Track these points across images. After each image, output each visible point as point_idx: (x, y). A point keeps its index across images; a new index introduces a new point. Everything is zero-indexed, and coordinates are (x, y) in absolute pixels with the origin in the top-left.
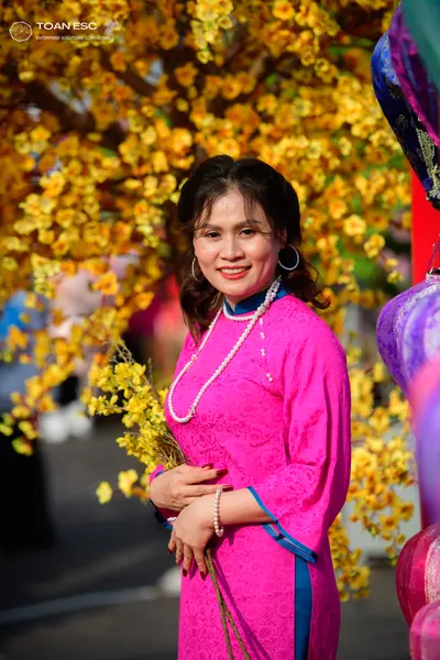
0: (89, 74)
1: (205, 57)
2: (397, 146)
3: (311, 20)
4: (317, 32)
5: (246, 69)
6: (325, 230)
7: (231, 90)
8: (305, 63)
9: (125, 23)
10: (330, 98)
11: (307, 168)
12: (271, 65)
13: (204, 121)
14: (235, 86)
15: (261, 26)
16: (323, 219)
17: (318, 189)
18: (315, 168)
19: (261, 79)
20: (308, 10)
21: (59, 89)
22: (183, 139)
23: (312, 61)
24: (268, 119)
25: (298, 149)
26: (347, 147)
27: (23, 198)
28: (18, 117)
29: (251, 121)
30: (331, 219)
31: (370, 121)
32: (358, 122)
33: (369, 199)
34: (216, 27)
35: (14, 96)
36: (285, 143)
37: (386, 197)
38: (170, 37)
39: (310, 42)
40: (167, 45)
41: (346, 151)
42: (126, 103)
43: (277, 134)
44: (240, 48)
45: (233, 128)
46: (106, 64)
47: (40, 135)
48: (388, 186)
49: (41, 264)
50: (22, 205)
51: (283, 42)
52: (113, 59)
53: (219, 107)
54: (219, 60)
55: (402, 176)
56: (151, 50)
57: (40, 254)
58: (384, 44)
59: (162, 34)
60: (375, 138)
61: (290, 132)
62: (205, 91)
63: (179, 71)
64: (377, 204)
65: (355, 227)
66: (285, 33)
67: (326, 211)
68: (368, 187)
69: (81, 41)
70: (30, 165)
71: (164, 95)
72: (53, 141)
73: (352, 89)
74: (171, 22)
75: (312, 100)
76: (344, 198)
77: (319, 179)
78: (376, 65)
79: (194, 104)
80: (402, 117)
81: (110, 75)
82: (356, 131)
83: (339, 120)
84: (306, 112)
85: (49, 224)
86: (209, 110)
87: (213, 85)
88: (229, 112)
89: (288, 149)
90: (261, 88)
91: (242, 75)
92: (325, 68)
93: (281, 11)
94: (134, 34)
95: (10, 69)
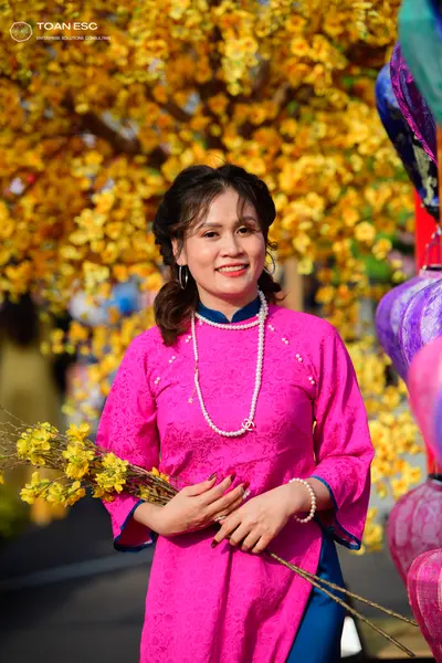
0: (136, 105)
1: (235, 89)
2: (398, 162)
3: (323, 55)
4: (329, 65)
5: (270, 98)
6: (341, 235)
7: (256, 116)
8: (318, 92)
9: (166, 61)
10: (341, 121)
11: (323, 182)
12: (291, 94)
13: (234, 142)
14: (261, 113)
15: (282, 61)
16: (338, 225)
17: (334, 200)
18: (331, 182)
19: (283, 106)
20: (320, 47)
21: (110, 118)
22: (218, 158)
23: (324, 91)
24: (288, 140)
25: (314, 166)
26: (357, 163)
27: (78, 214)
28: (75, 143)
29: (275, 143)
30: (345, 226)
31: (375, 141)
32: (365, 141)
33: (378, 208)
34: (243, 65)
35: (73, 124)
36: (305, 161)
37: (392, 206)
38: (204, 73)
39: (323, 75)
40: (203, 78)
41: (357, 167)
42: (167, 129)
43: (298, 153)
44: (264, 81)
45: (259, 149)
46: (149, 96)
47: (94, 159)
48: (394, 195)
49: (92, 270)
50: (77, 220)
51: (300, 75)
52: (156, 92)
53: (248, 131)
54: (247, 91)
55: (405, 187)
56: (189, 84)
57: (92, 261)
58: (386, 73)
59: (197, 70)
60: (379, 155)
61: (309, 151)
62: (235, 117)
63: (212, 101)
64: (385, 211)
65: (365, 232)
66: (302, 67)
67: (340, 218)
68: (377, 198)
69: (129, 77)
70: (86, 185)
71: (200, 122)
72: (105, 163)
73: (360, 112)
74: (204, 61)
75: (329, 123)
76: (357, 208)
77: (335, 192)
78: (379, 90)
79: (225, 128)
80: (401, 136)
81: (153, 106)
82: (363, 149)
83: (350, 140)
84: (321, 134)
85: (100, 235)
86: (239, 134)
87: (242, 112)
88: (255, 135)
89: (307, 166)
90: (284, 114)
91: (266, 103)
92: (336, 96)
93: (298, 47)
94: (173, 70)
95: (68, 103)
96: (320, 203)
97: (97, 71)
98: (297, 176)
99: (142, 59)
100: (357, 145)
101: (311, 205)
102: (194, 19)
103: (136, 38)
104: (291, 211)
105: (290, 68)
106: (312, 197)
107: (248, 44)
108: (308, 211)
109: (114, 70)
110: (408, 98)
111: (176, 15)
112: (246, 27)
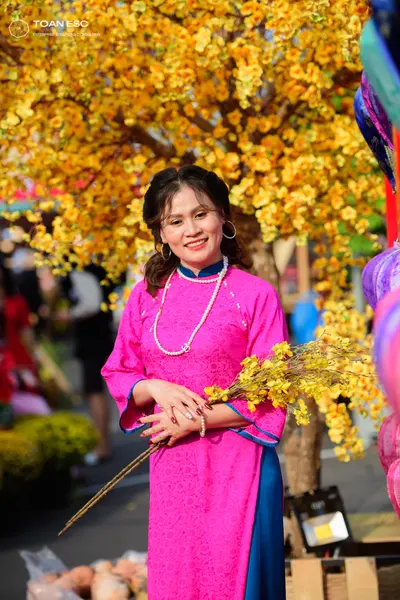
0: (171, 119)
1: (245, 104)
2: (373, 161)
3: (315, 78)
4: (319, 86)
5: (275, 113)
6: (330, 217)
7: (264, 126)
8: (311, 106)
9: (193, 84)
10: (330, 129)
11: (316, 175)
12: (291, 109)
13: (247, 147)
14: (267, 124)
15: (283, 83)
16: (328, 210)
17: (324, 190)
18: (322, 176)
19: (285, 119)
20: (312, 72)
21: (153, 131)
22: (234, 159)
23: (316, 105)
24: (289, 144)
25: (309, 164)
26: (341, 161)
27: (130, 203)
28: (127, 149)
29: (280, 147)
30: (333, 209)
31: (355, 144)
32: (348, 144)
33: (359, 196)
34: (251, 85)
35: (123, 136)
36: (300, 160)
37: (369, 194)
38: (223, 94)
39: (315, 93)
40: (222, 98)
41: (341, 164)
42: (195, 137)
43: (296, 154)
44: (270, 101)
45: (266, 152)
46: (182, 113)
47: (140, 160)
48: (371, 186)
49: (141, 244)
50: (128, 206)
51: (297, 94)
52: (186, 109)
53: (257, 138)
54: (257, 108)
55: (379, 179)
56: (211, 103)
57: (141, 238)
59: (218, 91)
60: (358, 155)
61: (303, 152)
62: (247, 128)
63: (230, 115)
64: (364, 199)
65: (349, 214)
66: (298, 87)
67: (330, 204)
68: (357, 188)
69: (164, 97)
70: (134, 181)
71: (221, 131)
72: (148, 164)
73: (344, 123)
74: (224, 83)
75: (320, 132)
76: (342, 196)
77: (324, 183)
78: (357, 104)
79: (240, 136)
80: (375, 139)
81: (185, 119)
82: (346, 151)
83: (337, 144)
84: (314, 139)
86: (250, 140)
87: (253, 123)
88: (263, 141)
89: (302, 164)
90: (285, 125)
91: (272, 116)
92: (325, 109)
93: (296, 73)
94: (199, 92)
95: (119, 118)
96: (313, 192)
97: (140, 93)
98: (295, 172)
99: (174, 83)
100: (341, 148)
101: (306, 194)
102: (214, 51)
103: (169, 67)
104: (291, 199)
105: (290, 89)
106: (307, 187)
107: (255, 69)
108: (303, 198)
109: (153, 92)
110: (375, 107)
111: (200, 49)
112: (254, 57)
